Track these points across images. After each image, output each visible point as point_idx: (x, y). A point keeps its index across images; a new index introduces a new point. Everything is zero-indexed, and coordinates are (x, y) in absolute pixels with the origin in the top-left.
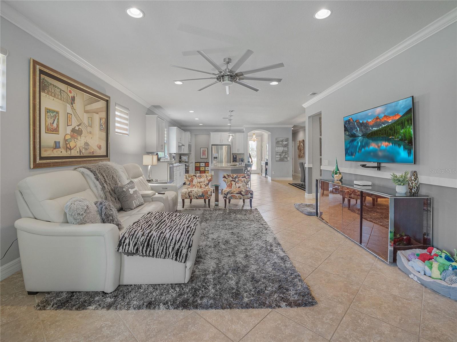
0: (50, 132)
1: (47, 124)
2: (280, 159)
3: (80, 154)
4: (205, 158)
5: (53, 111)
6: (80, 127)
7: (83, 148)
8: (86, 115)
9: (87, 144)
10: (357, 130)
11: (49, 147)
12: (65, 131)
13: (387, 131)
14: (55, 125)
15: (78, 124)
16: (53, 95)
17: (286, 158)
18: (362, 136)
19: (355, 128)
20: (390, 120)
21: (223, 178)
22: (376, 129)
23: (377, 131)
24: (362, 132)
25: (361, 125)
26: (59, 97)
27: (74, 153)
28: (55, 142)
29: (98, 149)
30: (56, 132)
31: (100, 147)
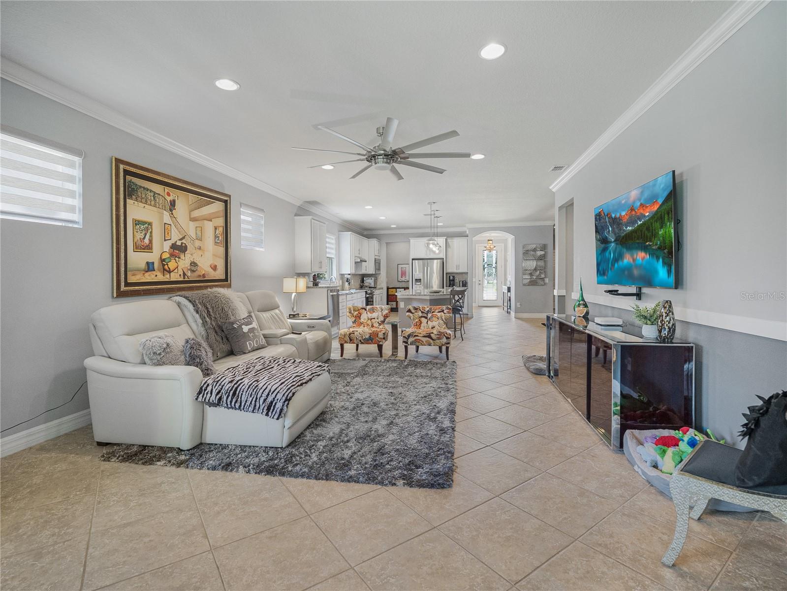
0: (140, 251)
1: (136, 240)
2: (530, 282)
3: (184, 278)
4: (406, 280)
5: (144, 223)
6: (184, 241)
7: (189, 270)
8: (192, 225)
9: (194, 264)
10: (609, 231)
11: (138, 270)
12: (161, 247)
13: (643, 233)
14: (147, 241)
15: (181, 237)
16: (144, 201)
17: (543, 279)
18: (615, 241)
19: (607, 227)
20: (646, 213)
21: (407, 312)
22: (630, 228)
23: (632, 232)
24: (615, 234)
25: (614, 221)
26: (153, 203)
27: (174, 277)
28: (147, 263)
29: (212, 270)
30: (148, 249)
31: (215, 268)
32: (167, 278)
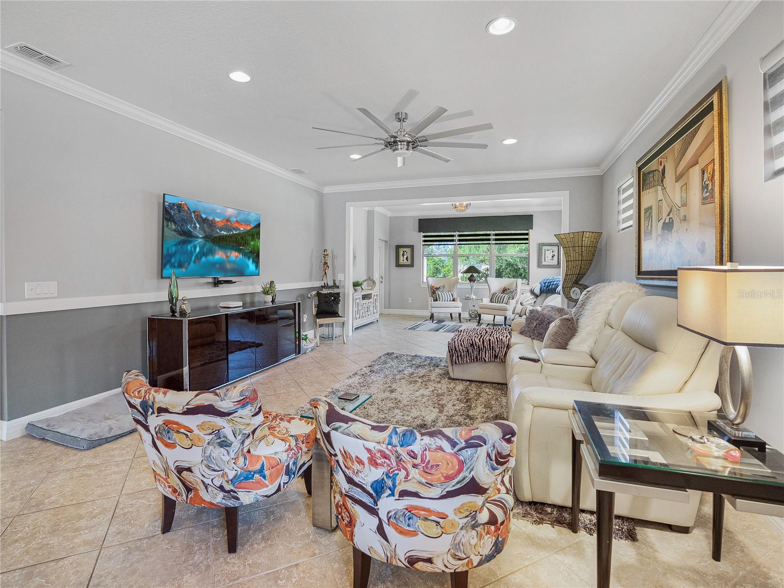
10: (195, 227)
18: (203, 238)
19: (191, 222)
22: (225, 233)
23: (226, 236)
24: (205, 232)
25: (204, 221)
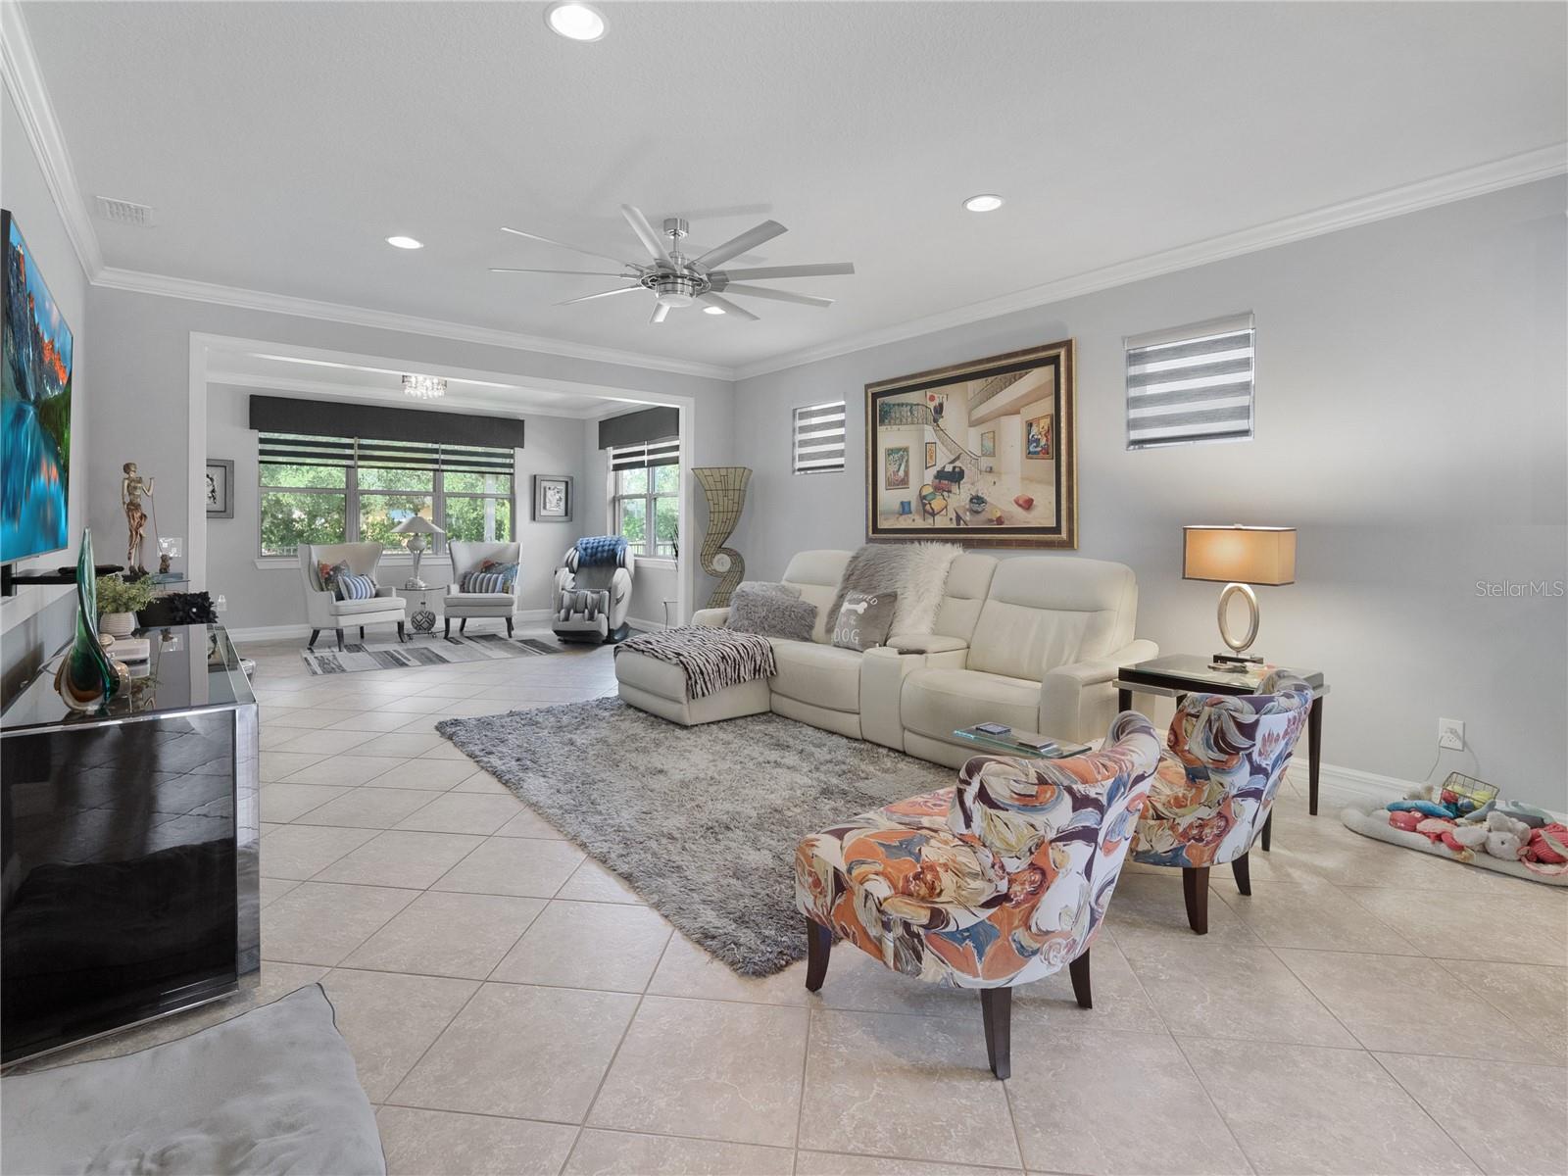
0: (893, 488)
1: (889, 474)
3: (958, 523)
5: (898, 450)
6: (957, 464)
7: (967, 510)
8: (974, 434)
9: (978, 500)
11: (893, 513)
12: (922, 478)
14: (901, 473)
15: (953, 457)
16: (898, 421)
26: (910, 420)
27: (941, 522)
28: (902, 503)
29: (1020, 510)
30: (903, 485)
31: (1028, 504)
32: (928, 524)
